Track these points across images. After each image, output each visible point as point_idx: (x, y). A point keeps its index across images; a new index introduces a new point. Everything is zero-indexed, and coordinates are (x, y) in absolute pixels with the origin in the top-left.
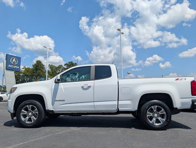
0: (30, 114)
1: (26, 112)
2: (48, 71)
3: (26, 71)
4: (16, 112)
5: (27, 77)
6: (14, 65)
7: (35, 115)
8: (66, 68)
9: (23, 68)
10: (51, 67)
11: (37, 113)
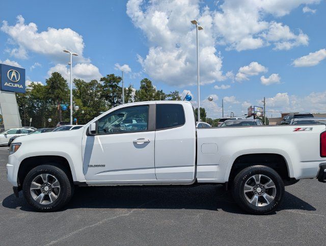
0: (47, 188)
1: (40, 185)
2: (74, 91)
3: (35, 91)
4: (22, 184)
5: (37, 101)
6: (15, 83)
7: (55, 190)
8: (103, 85)
9: (30, 86)
10: (78, 83)
11: (59, 187)
